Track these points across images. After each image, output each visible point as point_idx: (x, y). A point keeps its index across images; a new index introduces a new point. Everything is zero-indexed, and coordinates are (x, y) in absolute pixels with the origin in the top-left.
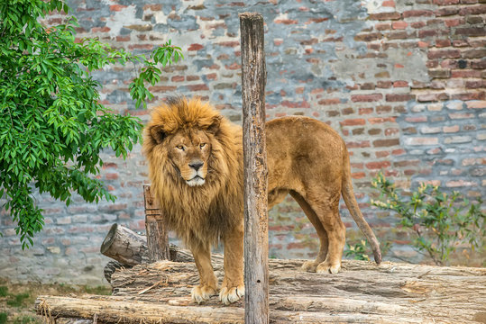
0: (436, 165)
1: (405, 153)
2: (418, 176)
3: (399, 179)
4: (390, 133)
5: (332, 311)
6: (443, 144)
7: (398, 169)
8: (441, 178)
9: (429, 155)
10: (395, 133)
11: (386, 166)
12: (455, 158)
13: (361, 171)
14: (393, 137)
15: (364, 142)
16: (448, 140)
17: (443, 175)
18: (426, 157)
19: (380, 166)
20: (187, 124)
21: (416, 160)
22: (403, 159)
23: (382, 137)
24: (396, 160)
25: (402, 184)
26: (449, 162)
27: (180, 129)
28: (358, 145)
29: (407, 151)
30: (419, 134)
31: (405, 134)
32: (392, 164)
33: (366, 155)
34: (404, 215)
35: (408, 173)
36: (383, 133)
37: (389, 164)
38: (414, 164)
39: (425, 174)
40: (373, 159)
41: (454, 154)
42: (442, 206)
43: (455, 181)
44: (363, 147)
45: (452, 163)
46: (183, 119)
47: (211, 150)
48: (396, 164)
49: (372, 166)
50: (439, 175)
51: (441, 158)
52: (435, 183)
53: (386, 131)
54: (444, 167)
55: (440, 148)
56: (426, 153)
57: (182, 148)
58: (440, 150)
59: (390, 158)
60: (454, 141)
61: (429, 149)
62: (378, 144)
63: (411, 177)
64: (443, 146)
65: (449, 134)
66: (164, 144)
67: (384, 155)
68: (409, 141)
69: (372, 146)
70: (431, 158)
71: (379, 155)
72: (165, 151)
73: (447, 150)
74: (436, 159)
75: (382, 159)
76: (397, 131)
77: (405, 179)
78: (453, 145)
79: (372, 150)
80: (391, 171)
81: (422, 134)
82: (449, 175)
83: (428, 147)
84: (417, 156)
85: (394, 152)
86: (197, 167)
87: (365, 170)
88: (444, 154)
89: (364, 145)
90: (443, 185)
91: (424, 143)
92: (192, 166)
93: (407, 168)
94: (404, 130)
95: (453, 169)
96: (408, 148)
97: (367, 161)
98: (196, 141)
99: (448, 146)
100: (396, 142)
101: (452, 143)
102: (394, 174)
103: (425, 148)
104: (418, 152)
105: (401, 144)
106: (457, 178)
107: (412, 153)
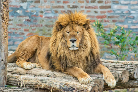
0: (127, 18)
1: (113, 12)
2: (118, 23)
3: (110, 24)
4: (107, 3)
5: (35, 75)
6: (130, 9)
7: (110, 19)
8: (128, 24)
9: (123, 13)
10: (109, 3)
11: (104, 18)
12: (135, 16)
13: (93, 19)
14: (108, 5)
15: (95, 6)
16: (132, 7)
17: (129, 23)
18: (122, 14)
19: (102, 17)
20: (72, 22)
21: (118, 15)
22: (112, 15)
23: (103, 4)
24: (109, 15)
25: (111, 26)
26: (132, 17)
27: (68, 24)
28: (93, 8)
29: (114, 11)
30: (120, 4)
31: (114, 4)
32: (107, 17)
33: (96, 12)
34: (106, 39)
35: (114, 21)
36: (104, 2)
37: (106, 17)
38: (117, 17)
39: (121, 22)
40: (99, 14)
41: (134, 14)
42: (124, 36)
43: (134, 26)
44: (95, 8)
45: (134, 18)
46: (71, 20)
47: (83, 35)
48: (109, 17)
49: (98, 17)
50: (127, 23)
51: (129, 15)
52: (126, 26)
53: (105, 2)
54: (130, 19)
55: (129, 11)
56: (122, 13)
57: (68, 33)
58: (128, 12)
59: (107, 14)
60: (135, 8)
61: (124, 11)
62: (102, 7)
63: (115, 23)
64: (130, 10)
65: (133, 5)
66: (62, 31)
67: (104, 12)
68: (115, 7)
69: (99, 8)
70: (124, 15)
71: (102, 12)
72: (62, 34)
73: (132, 12)
74: (127, 16)
75: (103, 14)
76: (110, 2)
77: (113, 24)
78: (134, 10)
79: (99, 10)
80: (107, 20)
81: (121, 4)
82: (132, 23)
83: (123, 10)
84: (118, 14)
85: (108, 11)
86: (73, 41)
87: (95, 19)
88: (130, 14)
89: (95, 7)
90: (129, 27)
91: (122, 8)
92: (71, 41)
93: (114, 19)
94: (113, 2)
95: (134, 21)
96: (114, 10)
97: (96, 15)
98: (75, 30)
99: (133, 10)
100: (110, 7)
101: (134, 9)
102: (108, 21)
103: (122, 10)
104: (119, 12)
105: (112, 8)
106: (135, 25)
107: (116, 12)
